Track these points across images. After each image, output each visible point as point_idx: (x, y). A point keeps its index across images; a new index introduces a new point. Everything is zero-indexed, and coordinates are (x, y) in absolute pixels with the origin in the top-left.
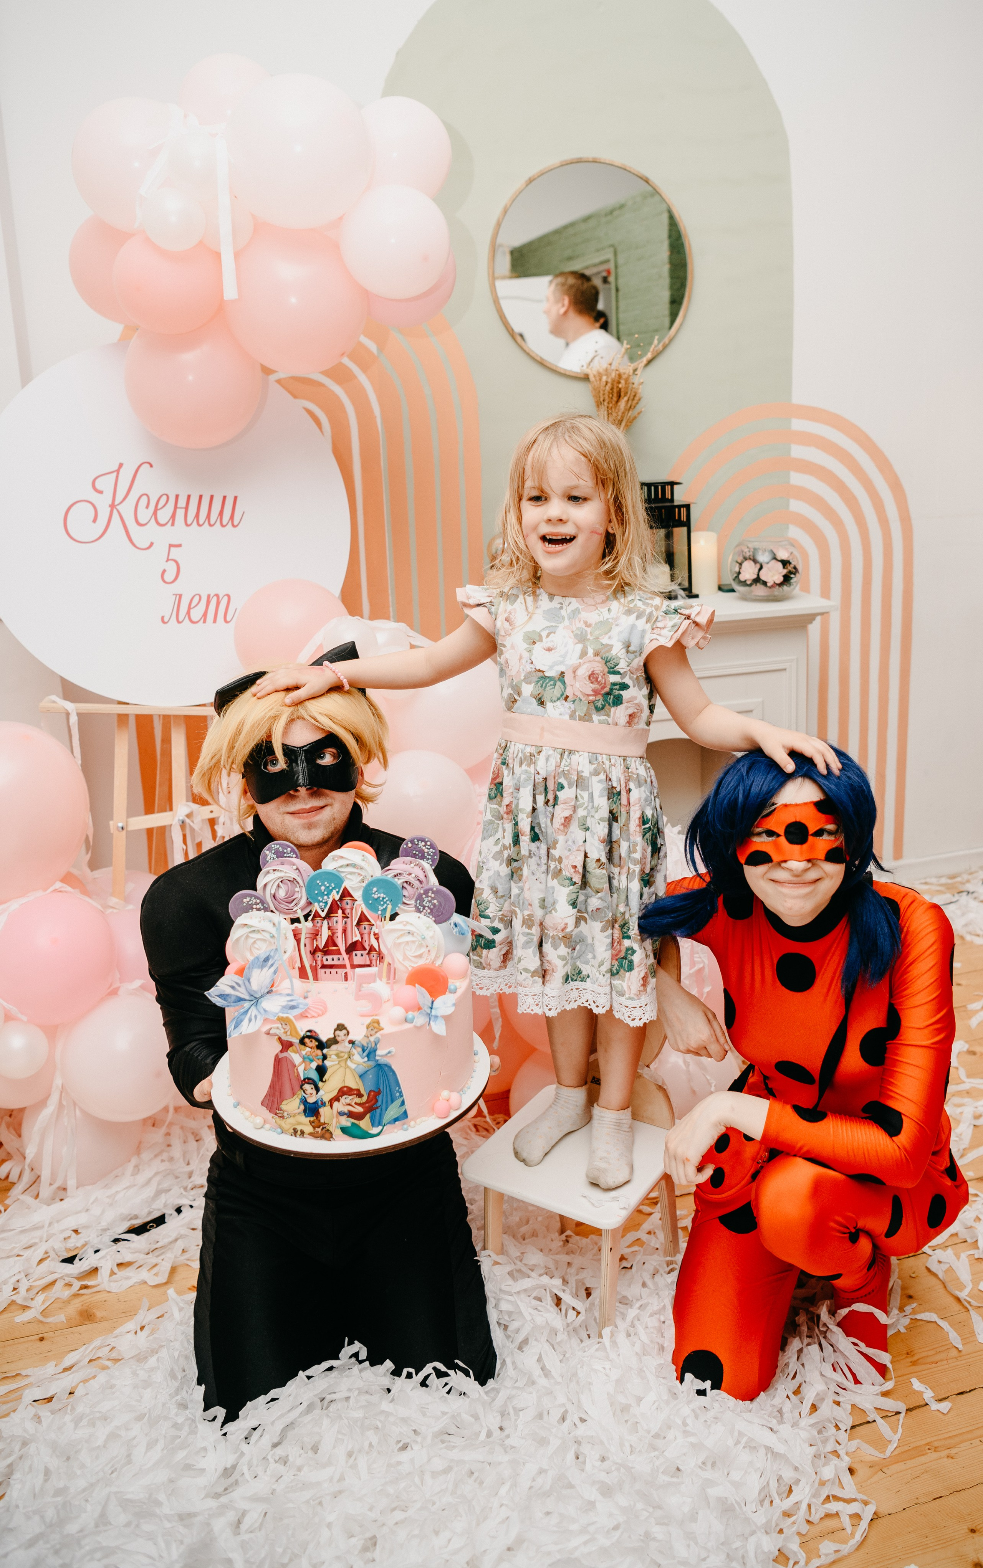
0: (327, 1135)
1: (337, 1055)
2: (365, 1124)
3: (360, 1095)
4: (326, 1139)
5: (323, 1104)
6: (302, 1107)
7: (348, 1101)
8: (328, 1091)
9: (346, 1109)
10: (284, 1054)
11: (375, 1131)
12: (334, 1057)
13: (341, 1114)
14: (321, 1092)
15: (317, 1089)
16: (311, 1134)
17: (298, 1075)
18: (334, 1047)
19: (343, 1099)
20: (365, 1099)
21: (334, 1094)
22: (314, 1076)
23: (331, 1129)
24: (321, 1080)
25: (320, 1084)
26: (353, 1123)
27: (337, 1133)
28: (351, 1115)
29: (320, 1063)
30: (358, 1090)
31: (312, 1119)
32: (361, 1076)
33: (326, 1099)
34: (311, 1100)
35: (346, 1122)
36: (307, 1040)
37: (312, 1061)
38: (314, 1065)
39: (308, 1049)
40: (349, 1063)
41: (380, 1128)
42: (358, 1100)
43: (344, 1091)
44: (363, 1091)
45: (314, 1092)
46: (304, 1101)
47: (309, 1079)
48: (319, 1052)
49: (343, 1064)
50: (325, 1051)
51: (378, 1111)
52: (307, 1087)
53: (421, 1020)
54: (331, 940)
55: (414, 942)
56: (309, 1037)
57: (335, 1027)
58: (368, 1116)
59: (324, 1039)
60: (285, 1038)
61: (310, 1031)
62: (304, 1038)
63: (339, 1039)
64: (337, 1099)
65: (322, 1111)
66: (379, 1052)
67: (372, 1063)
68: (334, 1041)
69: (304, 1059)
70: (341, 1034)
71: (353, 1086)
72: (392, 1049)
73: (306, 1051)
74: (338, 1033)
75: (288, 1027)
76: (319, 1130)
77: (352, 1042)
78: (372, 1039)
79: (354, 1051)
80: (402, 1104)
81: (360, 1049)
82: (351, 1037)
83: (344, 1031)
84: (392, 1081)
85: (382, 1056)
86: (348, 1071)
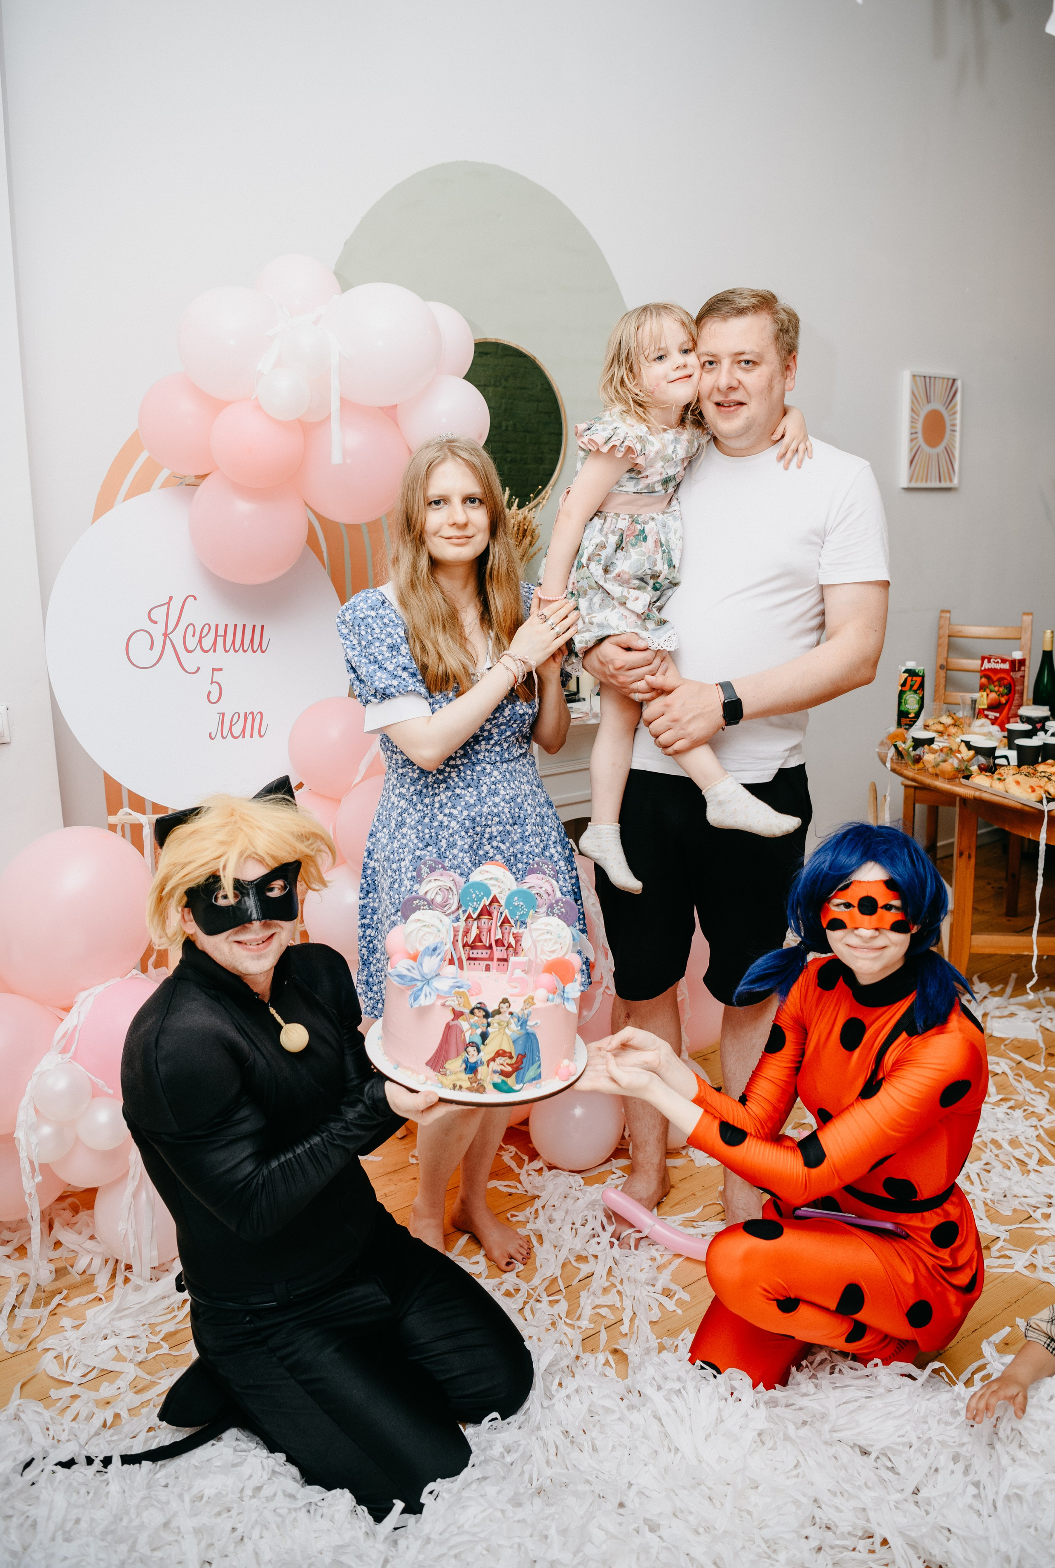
1: (499, 1024)
3: (511, 1057)
5: (482, 1063)
6: (464, 1066)
7: (501, 1062)
8: (487, 1052)
9: (499, 1068)
10: (455, 1022)
11: (517, 1087)
12: (496, 1025)
13: (495, 1072)
14: (481, 1054)
15: (479, 1051)
16: (468, 1089)
17: (465, 1039)
18: (497, 1017)
20: (514, 1060)
21: (492, 1055)
22: (478, 1040)
24: (483, 1043)
25: (482, 1047)
26: (503, 1081)
27: (489, 1087)
28: (503, 1073)
29: (484, 1029)
30: (510, 1053)
31: (471, 1076)
32: (514, 1042)
33: (485, 1059)
34: (472, 1060)
35: (498, 1079)
36: (476, 1011)
37: (478, 1028)
38: (479, 1031)
39: (476, 1018)
40: (507, 1031)
41: (521, 1085)
42: (509, 1061)
43: (500, 1053)
44: (513, 1054)
45: (476, 1053)
46: (466, 1061)
47: (473, 1042)
48: (485, 1021)
49: (502, 1031)
50: (490, 1020)
51: (522, 1071)
52: (470, 1049)
53: (558, 1000)
54: (478, 938)
55: (550, 940)
56: (478, 1008)
57: (501, 1000)
58: (514, 1074)
59: (490, 1010)
60: (457, 1009)
61: (480, 1003)
62: (474, 1009)
63: (502, 1010)
64: (493, 1059)
65: (480, 1069)
66: (529, 1023)
67: (523, 1032)
68: (498, 1012)
69: (471, 1026)
70: (504, 1006)
71: (507, 1050)
72: (539, 1021)
73: (474, 1019)
74: (502, 1005)
75: (462, 1000)
76: (475, 1085)
77: (511, 1013)
78: (526, 1012)
79: (512, 1021)
80: (539, 1066)
81: (516, 1020)
82: (511, 1010)
83: (507, 1004)
84: (535, 1047)
85: (531, 1026)
86: (505, 1037)
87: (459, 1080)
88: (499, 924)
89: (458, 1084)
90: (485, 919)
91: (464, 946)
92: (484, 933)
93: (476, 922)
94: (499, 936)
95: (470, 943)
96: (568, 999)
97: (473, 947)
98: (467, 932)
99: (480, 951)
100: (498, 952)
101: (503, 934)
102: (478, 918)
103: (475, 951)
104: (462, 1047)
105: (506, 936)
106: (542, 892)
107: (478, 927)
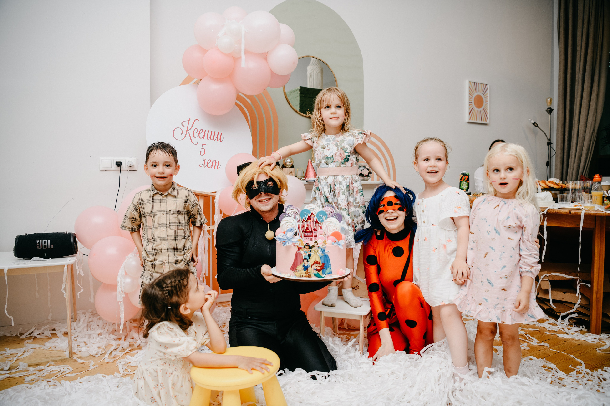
1: (314, 251)
3: (320, 264)
5: (309, 266)
6: (303, 268)
7: (316, 265)
8: (311, 262)
9: (316, 268)
10: (299, 251)
12: (313, 251)
13: (314, 269)
14: (309, 262)
15: (308, 262)
16: (305, 275)
17: (303, 258)
18: (313, 248)
21: (313, 263)
22: (307, 257)
24: (309, 259)
25: (309, 260)
28: (317, 270)
29: (309, 253)
30: (319, 262)
31: (306, 271)
32: (320, 258)
33: (310, 265)
34: (306, 265)
35: (316, 272)
36: (306, 246)
37: (307, 253)
39: (306, 249)
40: (317, 253)
41: (325, 275)
42: (319, 265)
43: (316, 262)
44: (321, 263)
45: (307, 262)
46: (304, 266)
47: (306, 258)
48: (309, 250)
50: (311, 249)
51: (324, 269)
52: (305, 261)
53: (336, 244)
54: (307, 228)
55: (332, 225)
58: (322, 271)
59: (311, 246)
60: (299, 246)
61: (307, 243)
64: (313, 265)
65: (309, 268)
67: (323, 254)
68: (314, 246)
69: (305, 252)
70: (316, 244)
72: (329, 251)
73: (305, 250)
75: (301, 244)
76: (308, 275)
77: (318, 247)
78: (324, 247)
79: (319, 250)
80: (331, 269)
82: (318, 245)
84: (328, 261)
85: (326, 252)
86: (317, 256)
87: (302, 273)
88: (314, 223)
90: (309, 221)
92: (309, 226)
93: (306, 223)
95: (304, 230)
96: (340, 245)
97: (306, 232)
99: (308, 233)
100: (315, 233)
101: (316, 227)
102: (307, 221)
104: (302, 261)
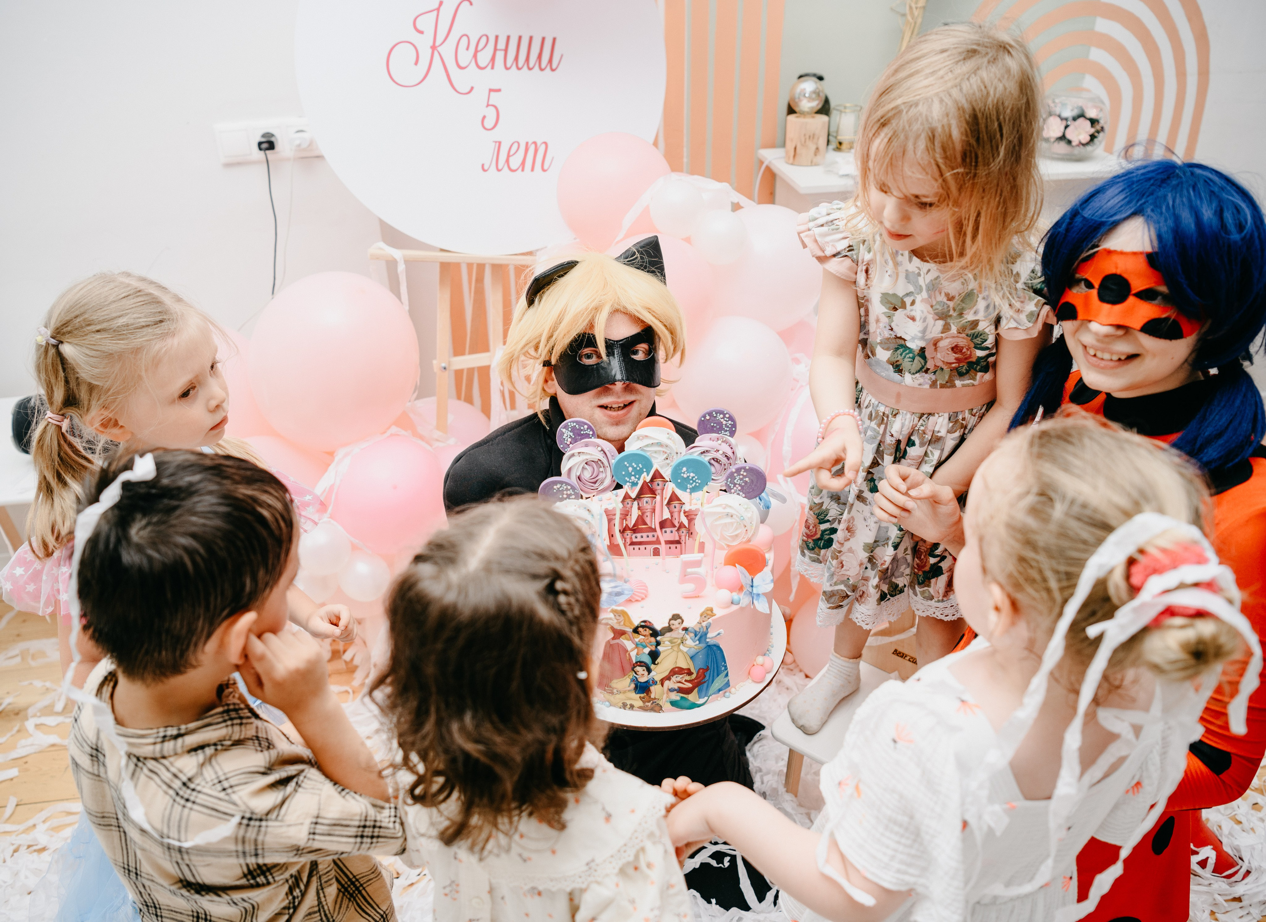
0: (657, 708)
1: (671, 642)
2: (692, 697)
3: (689, 673)
4: (655, 711)
5: (655, 683)
6: (633, 686)
7: (679, 679)
8: (659, 671)
9: (676, 686)
10: (616, 641)
11: (701, 701)
12: (667, 643)
13: (671, 690)
14: (653, 674)
15: (649, 671)
16: (640, 708)
17: (630, 659)
18: (668, 635)
19: (674, 679)
20: (694, 676)
21: (666, 674)
22: (647, 660)
23: (661, 703)
24: (654, 663)
25: (652, 666)
26: (682, 697)
27: (667, 706)
28: (681, 690)
29: (653, 648)
30: (689, 669)
31: (642, 695)
32: (692, 658)
33: (658, 678)
34: (643, 680)
35: (675, 696)
36: (640, 629)
37: (645, 647)
38: (647, 650)
39: (641, 637)
40: (682, 647)
41: (706, 698)
42: (688, 678)
43: (676, 671)
44: (693, 670)
45: (646, 673)
46: (635, 681)
47: (641, 662)
48: (653, 639)
49: (675, 649)
50: (659, 638)
51: (705, 685)
52: (638, 669)
53: (745, 600)
54: (641, 520)
55: (732, 524)
56: (642, 627)
57: (670, 617)
58: (696, 690)
59: (658, 627)
60: (617, 627)
61: (644, 622)
62: (637, 627)
63: (673, 627)
64: (668, 678)
65: (652, 688)
66: (709, 635)
67: (703, 645)
68: (669, 629)
69: (637, 645)
70: (676, 623)
71: (684, 666)
72: (721, 631)
73: (638, 638)
74: (672, 622)
75: (622, 618)
76: (649, 704)
77: (685, 629)
78: (704, 624)
79: (687, 637)
80: (727, 675)
81: (692, 635)
82: (685, 625)
83: (679, 620)
84: (719, 658)
85: (712, 638)
86: (680, 654)
87: (630, 699)
88: (665, 502)
89: (629, 702)
90: (646, 498)
91: (622, 532)
92: (648, 514)
93: (636, 503)
94: (666, 515)
95: (631, 526)
96: (758, 595)
97: (635, 530)
98: (625, 515)
99: (645, 535)
100: (669, 534)
101: (672, 513)
102: (638, 497)
103: (639, 535)
104: (628, 667)
105: (676, 515)
106: (718, 456)
107: (639, 508)
